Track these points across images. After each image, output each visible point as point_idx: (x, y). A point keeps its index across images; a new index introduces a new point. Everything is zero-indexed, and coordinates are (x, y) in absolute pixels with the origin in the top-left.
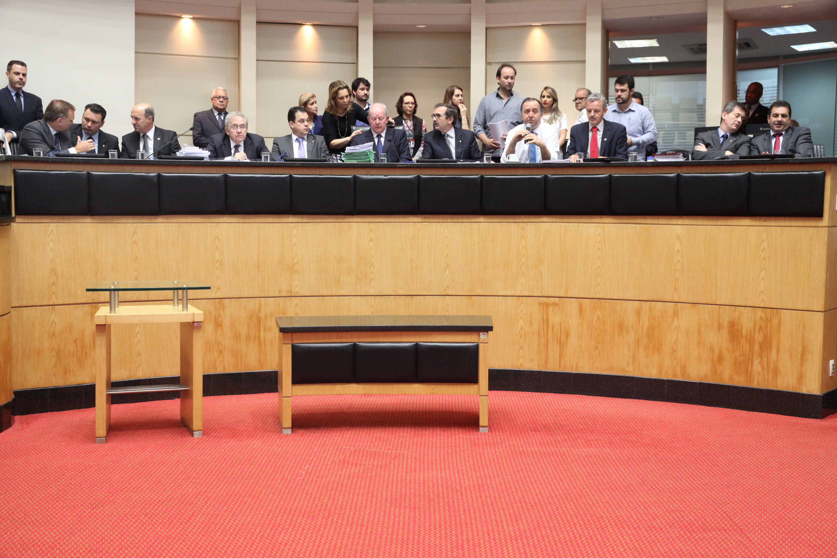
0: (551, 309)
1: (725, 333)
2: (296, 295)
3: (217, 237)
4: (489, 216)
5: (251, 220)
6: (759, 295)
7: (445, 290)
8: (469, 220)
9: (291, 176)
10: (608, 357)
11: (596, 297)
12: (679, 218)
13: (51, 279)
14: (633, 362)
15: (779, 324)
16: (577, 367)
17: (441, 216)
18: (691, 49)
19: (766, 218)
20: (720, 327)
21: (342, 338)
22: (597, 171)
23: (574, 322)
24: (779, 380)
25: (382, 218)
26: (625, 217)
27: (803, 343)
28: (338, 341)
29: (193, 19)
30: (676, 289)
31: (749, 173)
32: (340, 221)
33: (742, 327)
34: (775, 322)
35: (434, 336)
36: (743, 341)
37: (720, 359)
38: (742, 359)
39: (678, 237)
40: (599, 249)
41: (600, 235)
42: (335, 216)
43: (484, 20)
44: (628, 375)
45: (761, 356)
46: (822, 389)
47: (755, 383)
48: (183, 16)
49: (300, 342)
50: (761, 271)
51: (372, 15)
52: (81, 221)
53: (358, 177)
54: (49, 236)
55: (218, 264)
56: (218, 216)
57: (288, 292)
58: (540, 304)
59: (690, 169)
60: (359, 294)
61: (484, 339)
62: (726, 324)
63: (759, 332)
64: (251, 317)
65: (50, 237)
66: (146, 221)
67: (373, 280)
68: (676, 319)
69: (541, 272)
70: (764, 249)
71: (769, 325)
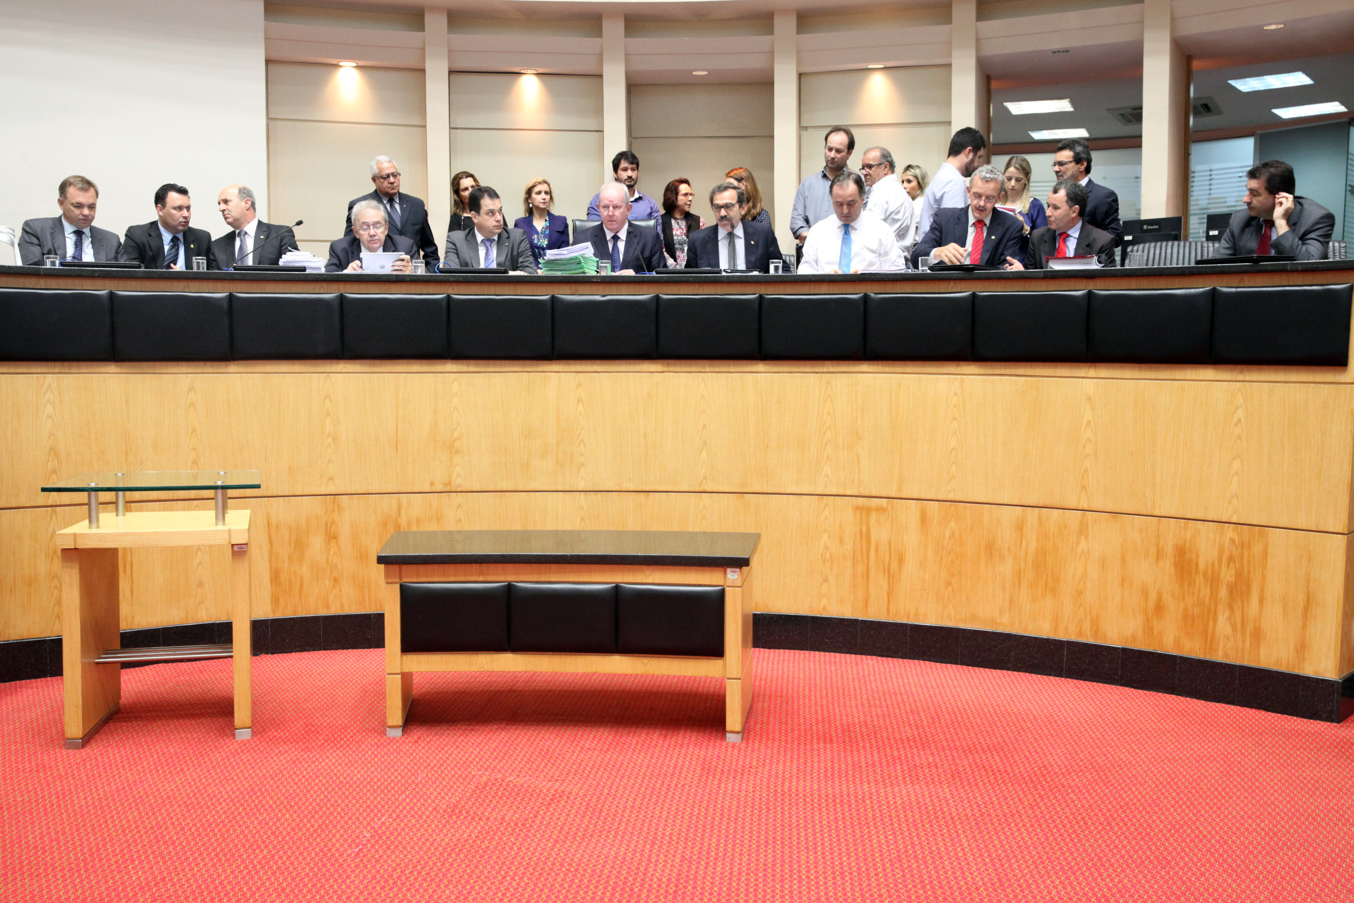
0: (873, 516)
1: (1168, 565)
2: (459, 489)
3: (327, 397)
4: (774, 362)
5: (383, 369)
6: (1230, 502)
7: (701, 484)
8: (739, 369)
9: (449, 298)
10: (968, 600)
11: (949, 499)
12: (1090, 367)
13: (49, 464)
14: (1010, 609)
15: (1265, 553)
16: (916, 614)
17: (693, 362)
18: (1122, 115)
19: (1244, 367)
20: (1159, 555)
21: (488, 574)
22: (951, 287)
23: (912, 539)
24: (1263, 651)
25: (597, 364)
26: (998, 364)
27: (1308, 586)
28: (481, 579)
29: (358, 67)
30: (1084, 488)
31: (1214, 289)
32: (529, 370)
33: (1197, 556)
34: (1257, 549)
35: (647, 573)
36: (1199, 580)
37: (1159, 608)
38: (1196, 611)
39: (1089, 399)
40: (955, 419)
41: (956, 394)
42: (521, 362)
43: (795, 60)
44: (1000, 630)
45: (1231, 606)
46: (1341, 670)
47: (1220, 653)
48: (341, 64)
49: (414, 580)
50: (1233, 459)
51: (623, 56)
52: (99, 370)
53: (558, 299)
54: (45, 394)
55: (330, 439)
56: (329, 361)
57: (445, 485)
58: (857, 508)
59: (1111, 283)
60: (560, 489)
61: (733, 580)
62: (1169, 550)
63: (1228, 565)
64: (385, 525)
65: (46, 397)
66: (211, 371)
67: (583, 465)
68: (1083, 539)
69: (858, 456)
70: (1239, 421)
71: (1246, 553)
